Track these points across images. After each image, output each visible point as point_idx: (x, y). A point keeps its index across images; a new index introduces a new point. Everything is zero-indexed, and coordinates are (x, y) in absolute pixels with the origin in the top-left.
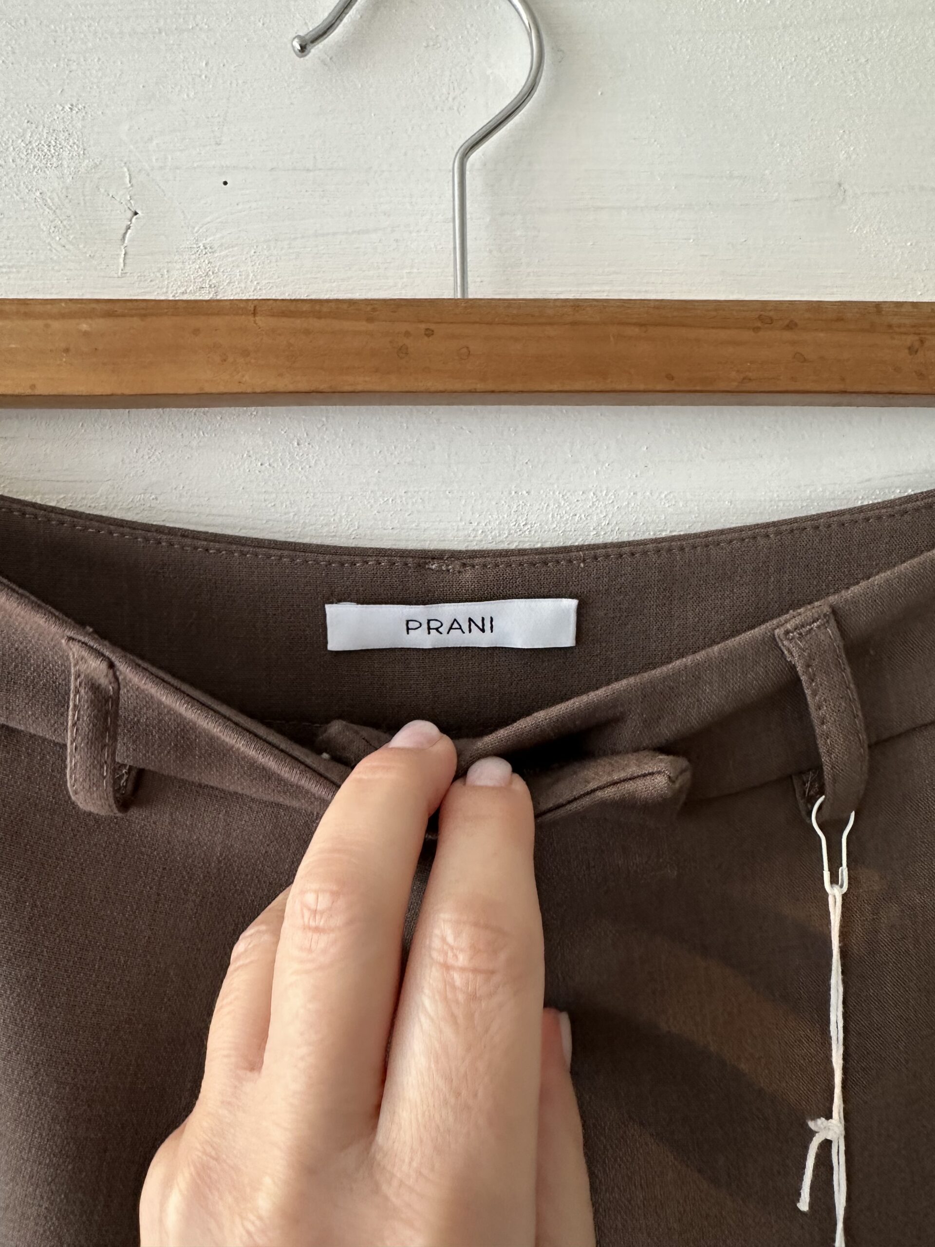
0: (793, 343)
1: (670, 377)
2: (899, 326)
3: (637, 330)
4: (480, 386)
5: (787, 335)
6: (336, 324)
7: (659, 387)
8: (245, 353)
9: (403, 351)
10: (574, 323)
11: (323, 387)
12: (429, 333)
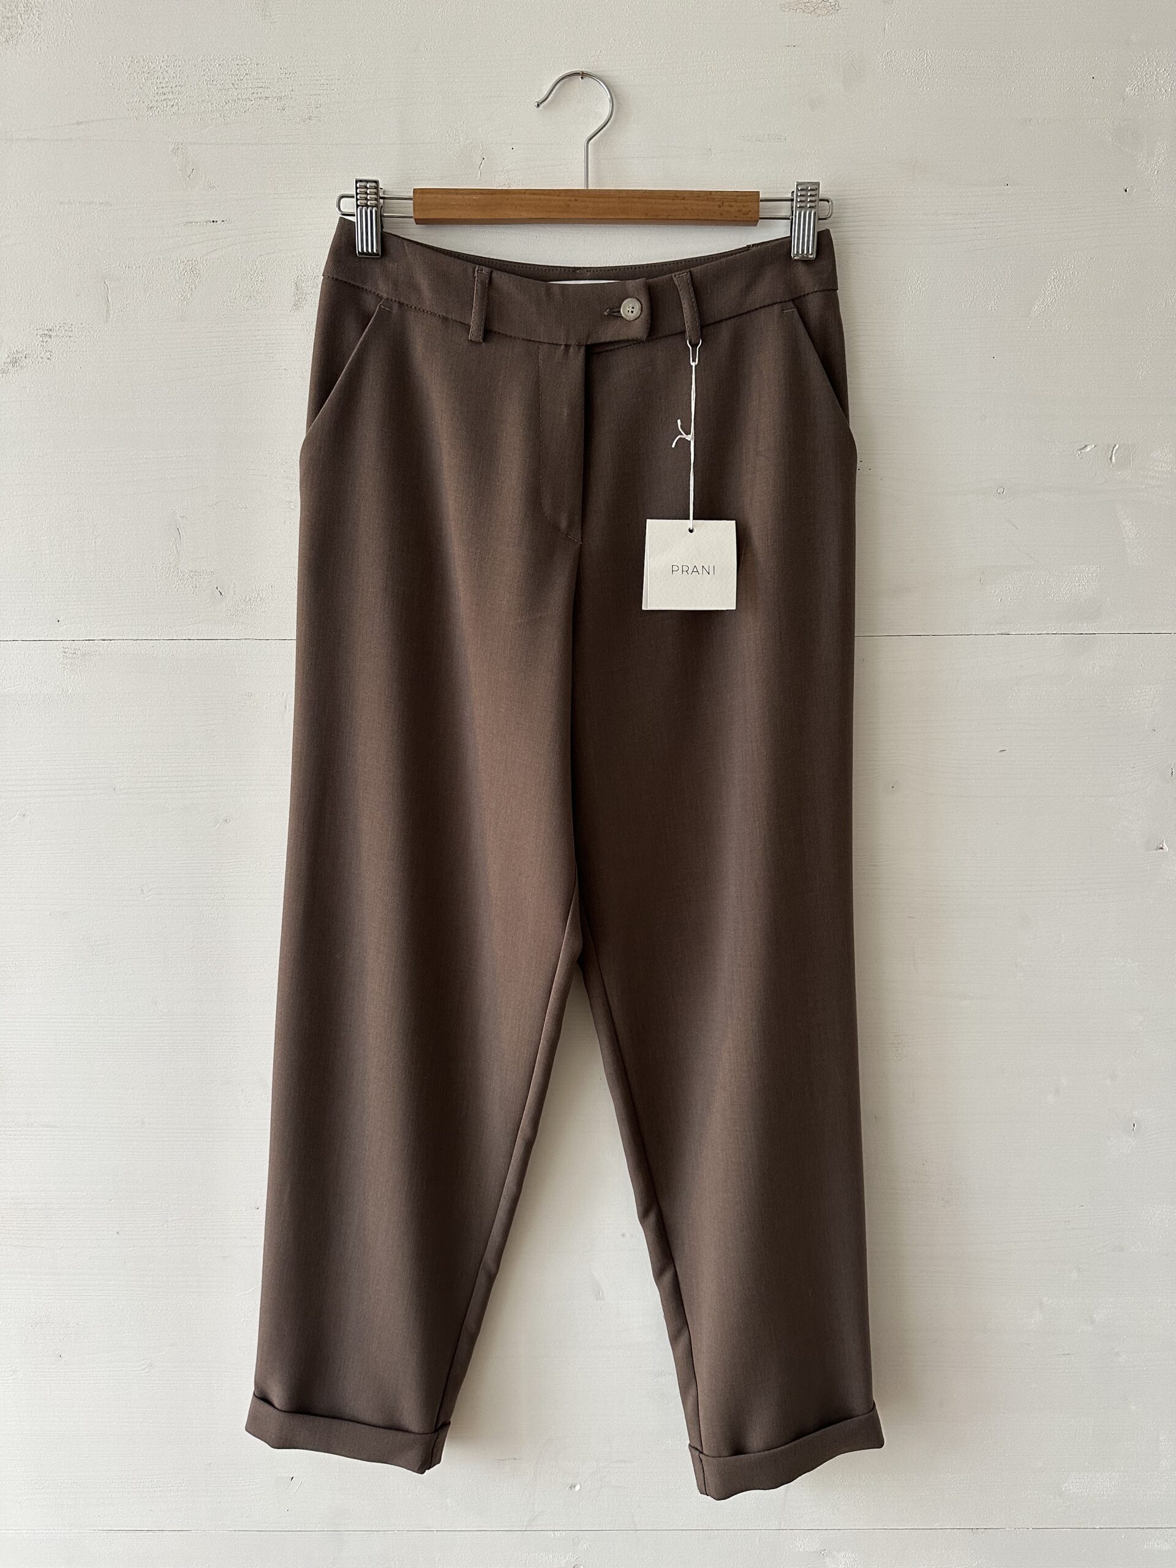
0: (684, 204)
1: (646, 214)
2: (717, 198)
3: (637, 200)
4: (591, 217)
5: (682, 201)
6: (548, 197)
7: (643, 218)
8: (522, 206)
9: (568, 206)
10: (619, 197)
11: (545, 217)
12: (576, 200)
